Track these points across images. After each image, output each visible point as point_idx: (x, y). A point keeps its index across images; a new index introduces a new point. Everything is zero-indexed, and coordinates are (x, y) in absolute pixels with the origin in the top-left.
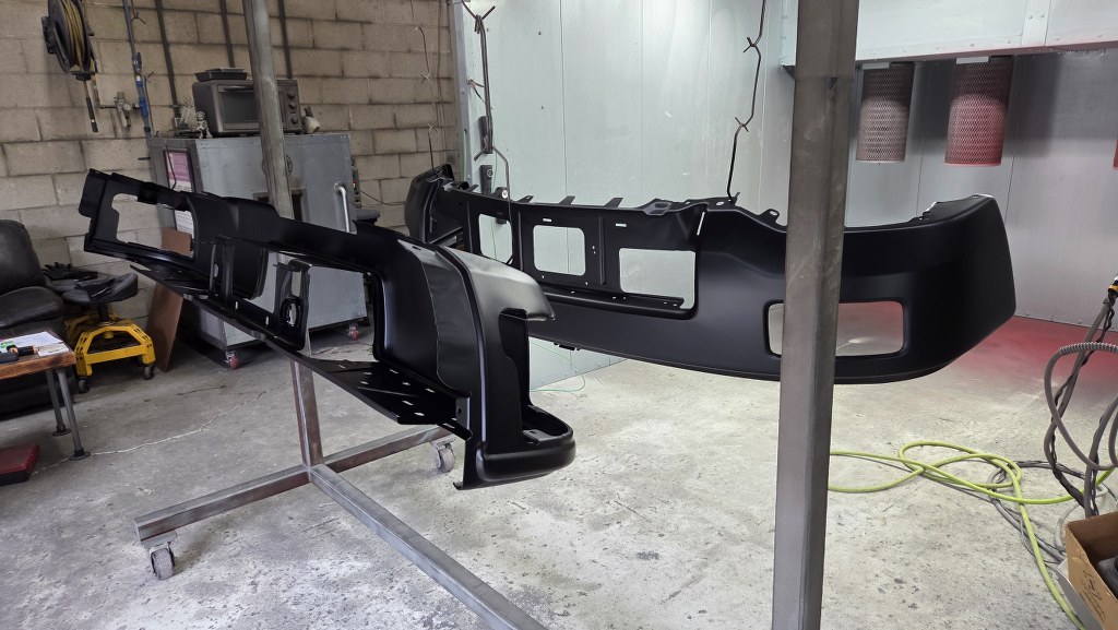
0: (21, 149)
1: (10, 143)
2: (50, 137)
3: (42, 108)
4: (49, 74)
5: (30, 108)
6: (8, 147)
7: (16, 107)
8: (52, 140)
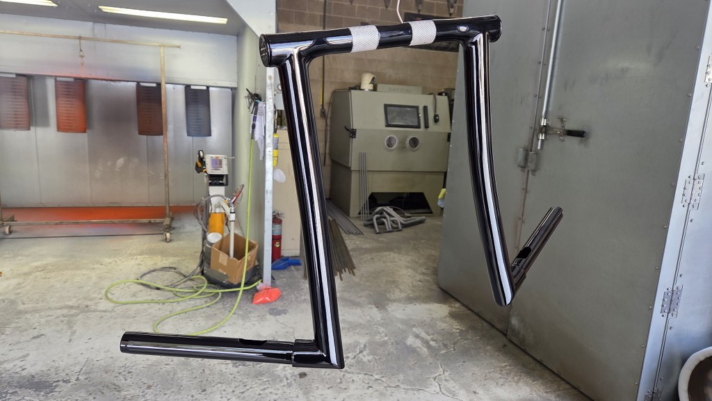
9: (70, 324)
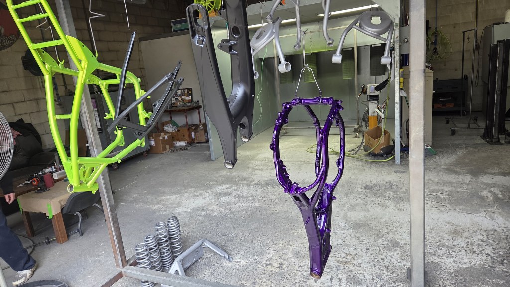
0: (19, 105)
1: (15, 103)
2: (27, 100)
3: (24, 89)
4: (25, 77)
5: (20, 90)
6: (15, 105)
7: (16, 90)
8: (28, 101)
9: (300, 167)
